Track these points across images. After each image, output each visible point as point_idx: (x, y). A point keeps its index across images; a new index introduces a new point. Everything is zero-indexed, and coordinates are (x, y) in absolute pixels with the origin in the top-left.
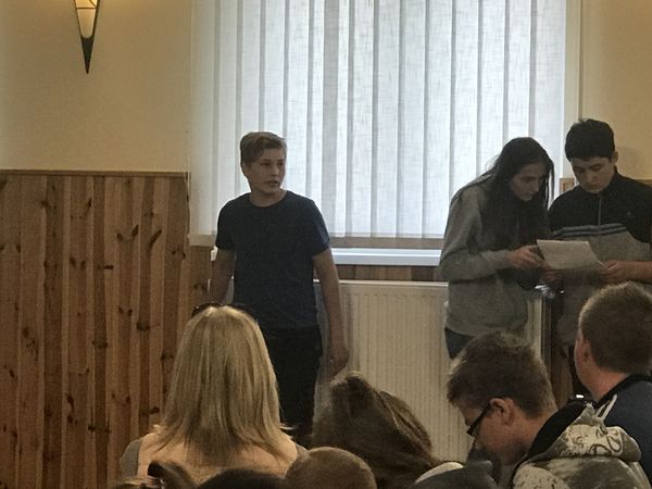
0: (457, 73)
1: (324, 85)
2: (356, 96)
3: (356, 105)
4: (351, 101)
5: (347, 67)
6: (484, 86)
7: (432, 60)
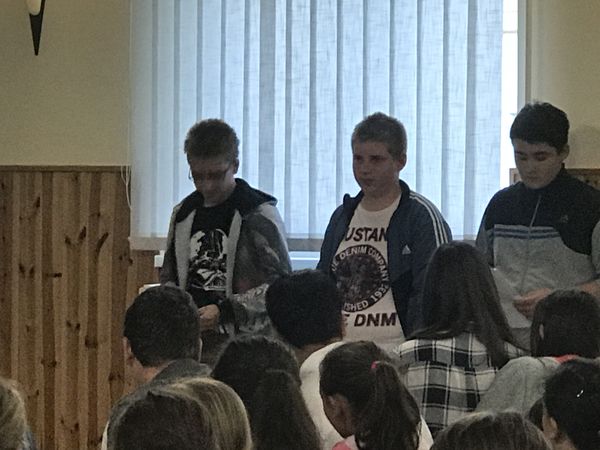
0: (396, 47)
1: (261, 65)
2: (293, 76)
3: (293, 86)
4: (288, 82)
5: (284, 43)
6: (424, 62)
7: (371, 33)
